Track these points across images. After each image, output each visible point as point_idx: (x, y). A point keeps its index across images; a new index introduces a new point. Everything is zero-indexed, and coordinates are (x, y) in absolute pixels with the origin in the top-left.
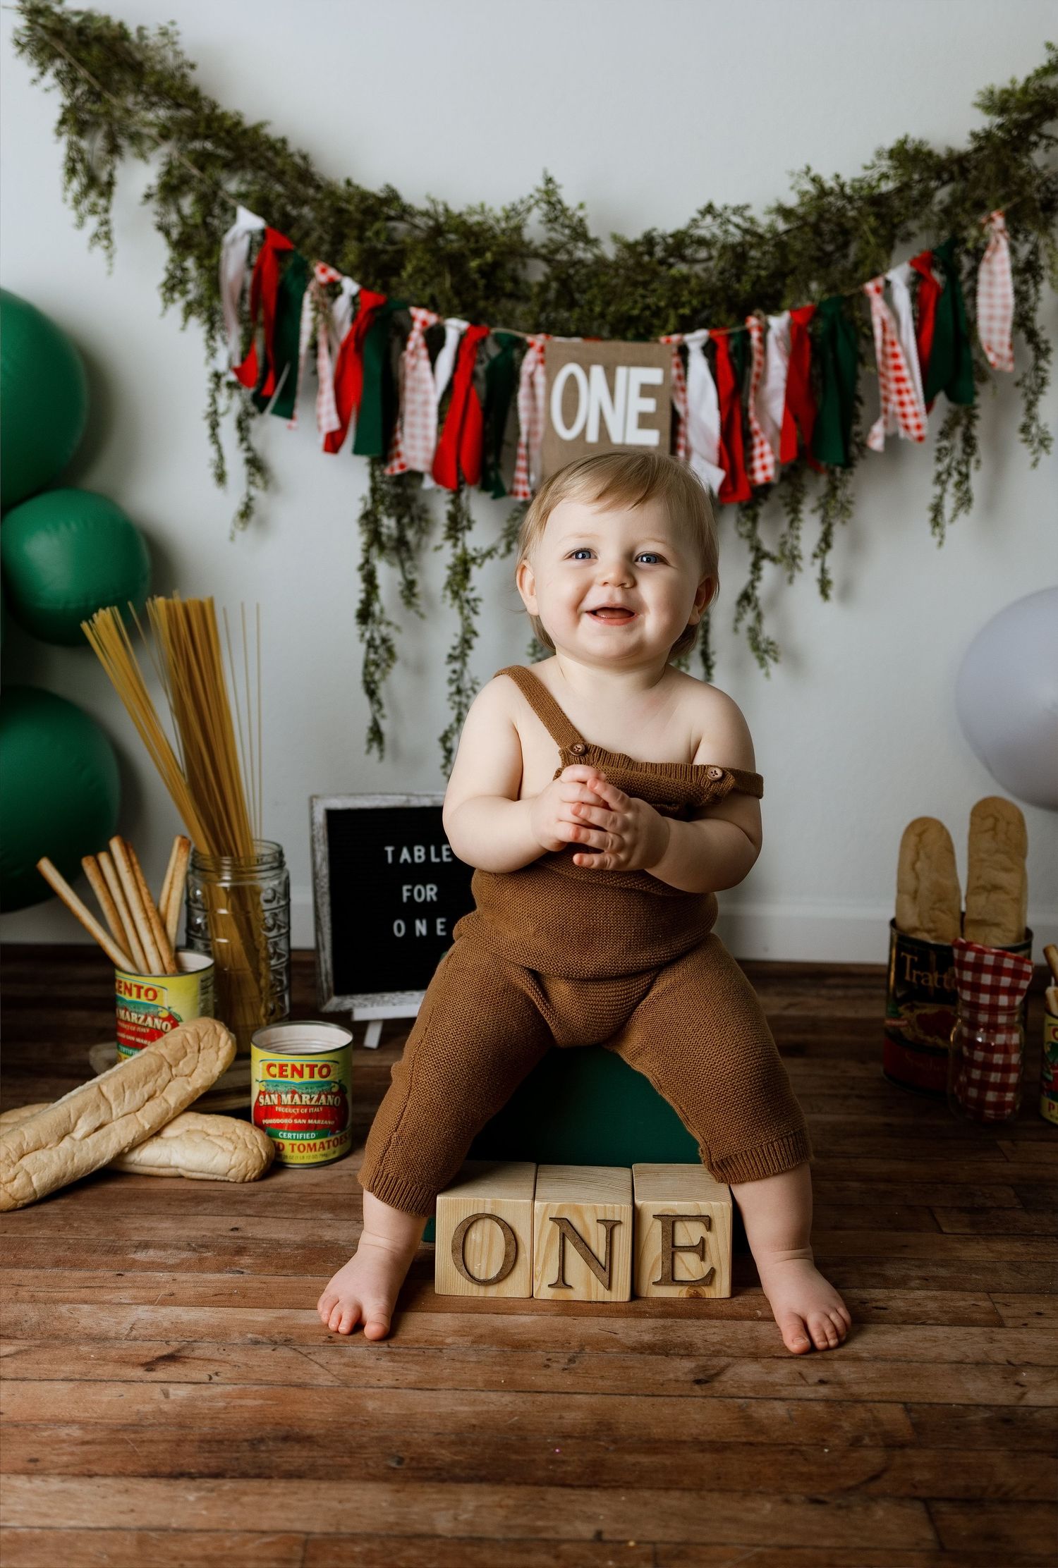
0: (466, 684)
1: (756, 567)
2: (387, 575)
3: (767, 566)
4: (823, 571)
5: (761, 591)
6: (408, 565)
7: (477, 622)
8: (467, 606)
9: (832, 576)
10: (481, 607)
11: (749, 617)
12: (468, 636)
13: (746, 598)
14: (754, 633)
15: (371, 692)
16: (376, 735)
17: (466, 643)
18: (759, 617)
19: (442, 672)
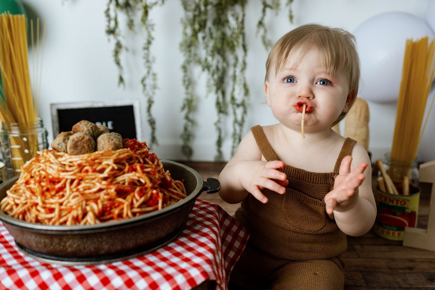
0: (151, 59)
1: (264, 11)
2: (122, 17)
3: (268, 10)
4: (291, 12)
5: (266, 21)
6: (130, 13)
7: (153, 34)
8: (149, 27)
9: (294, 14)
10: (155, 28)
11: (262, 31)
12: (150, 39)
13: (261, 23)
14: (264, 38)
15: (118, 63)
16: (121, 80)
17: (149, 43)
18: (265, 31)
19: (142, 53)
